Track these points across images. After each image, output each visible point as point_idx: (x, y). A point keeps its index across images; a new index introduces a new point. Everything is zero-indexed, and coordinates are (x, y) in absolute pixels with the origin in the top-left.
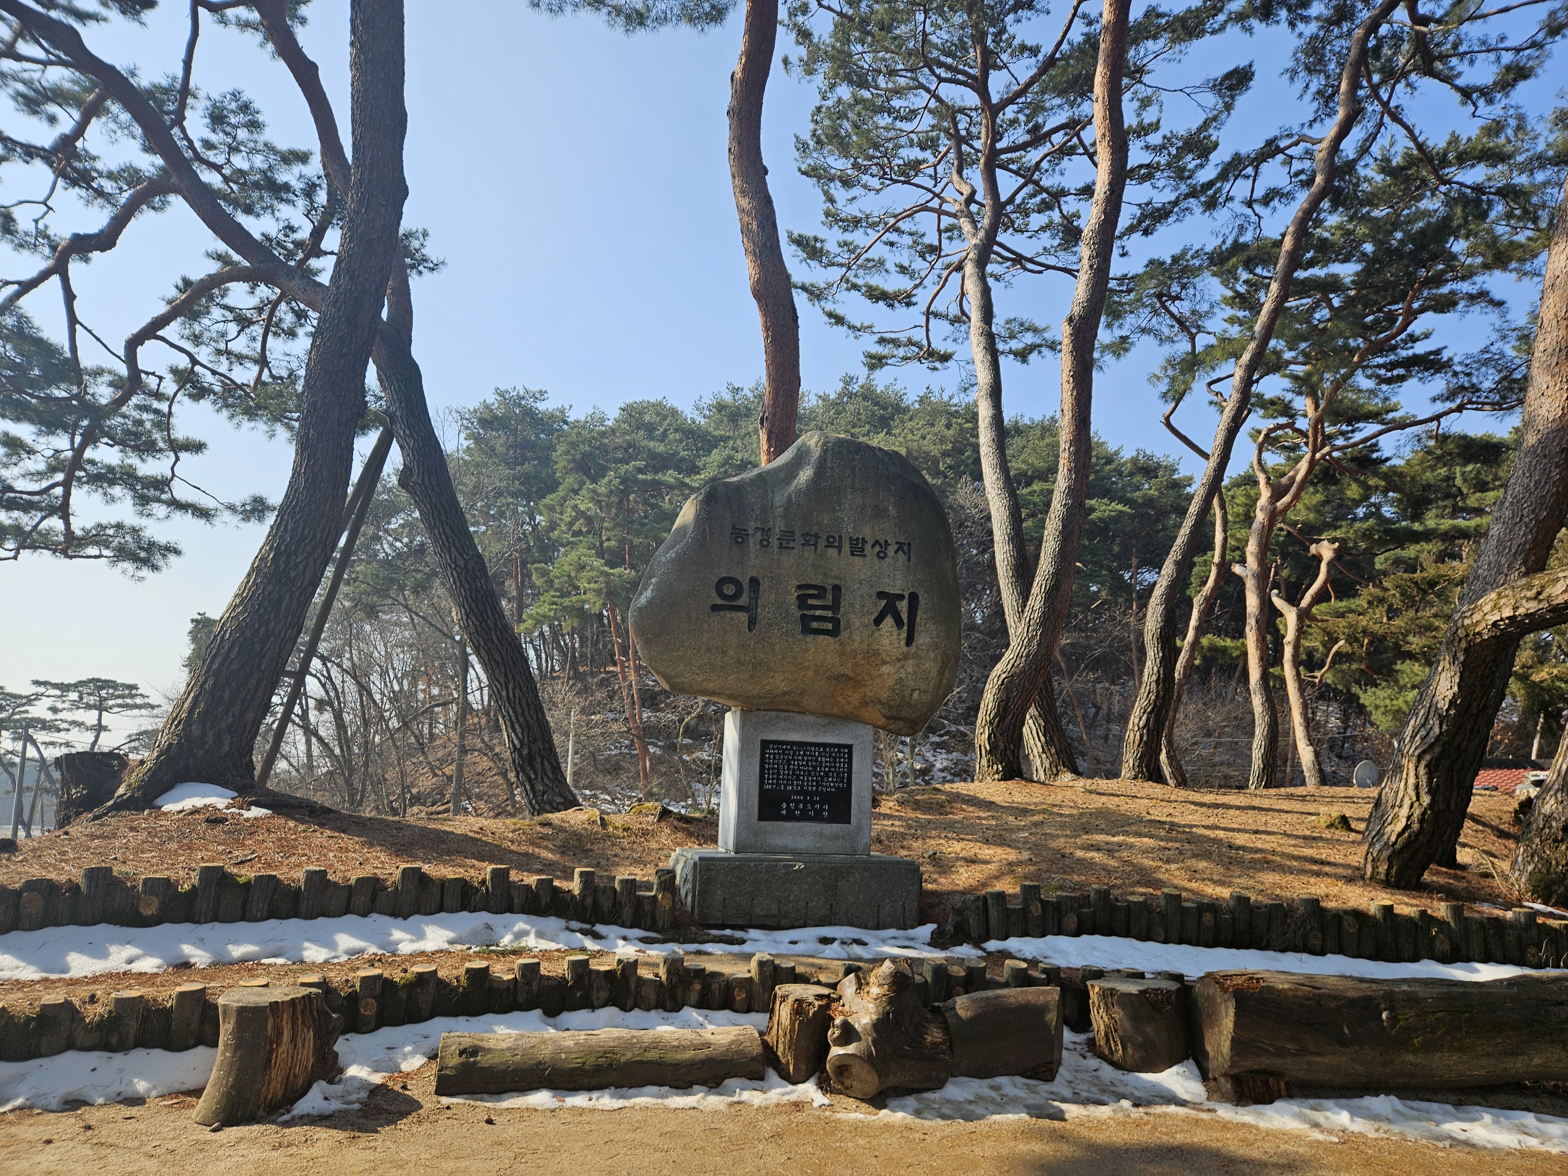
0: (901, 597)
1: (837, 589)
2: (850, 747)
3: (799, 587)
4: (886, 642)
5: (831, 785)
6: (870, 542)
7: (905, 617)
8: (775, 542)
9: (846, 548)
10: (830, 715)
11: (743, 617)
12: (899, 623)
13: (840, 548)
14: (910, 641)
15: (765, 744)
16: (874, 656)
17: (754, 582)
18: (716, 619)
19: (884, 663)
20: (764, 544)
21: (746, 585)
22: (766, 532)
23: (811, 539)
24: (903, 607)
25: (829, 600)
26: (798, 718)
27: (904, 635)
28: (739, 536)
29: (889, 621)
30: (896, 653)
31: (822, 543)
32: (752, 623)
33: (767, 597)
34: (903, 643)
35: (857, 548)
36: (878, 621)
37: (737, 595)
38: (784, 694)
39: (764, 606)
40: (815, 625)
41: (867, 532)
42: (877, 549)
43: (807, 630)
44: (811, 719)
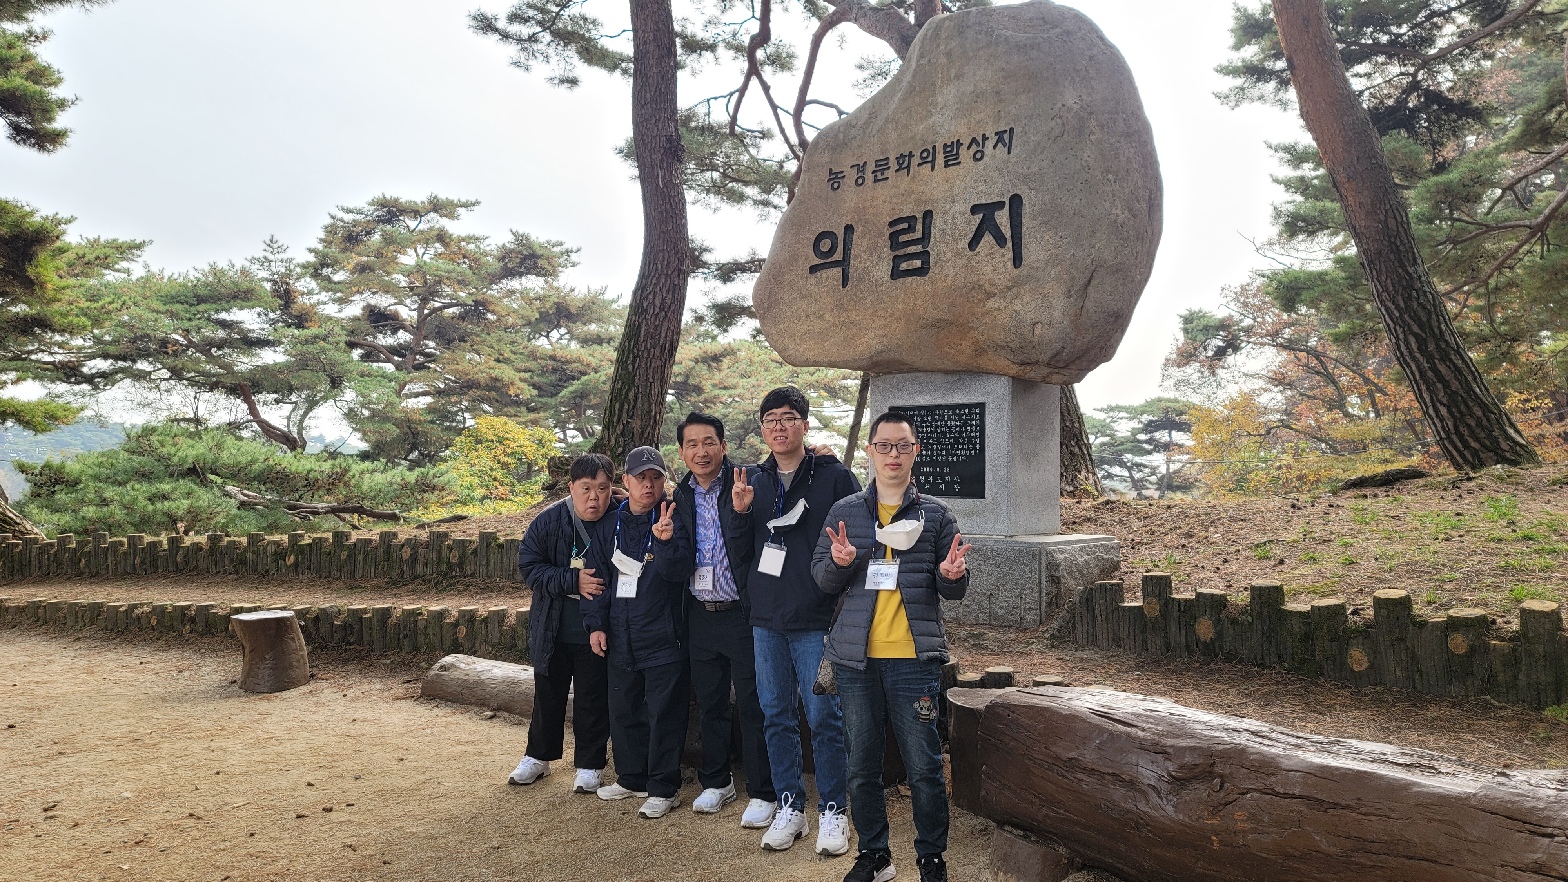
0: (1000, 205)
1: (928, 214)
2: (982, 406)
3: (892, 224)
4: (988, 269)
5: (962, 453)
6: (966, 141)
7: (1006, 231)
8: (869, 177)
9: (940, 159)
11: (837, 272)
12: (1000, 240)
13: (933, 162)
14: (1018, 259)
16: (976, 291)
17: (849, 229)
18: (813, 281)
19: (990, 295)
20: (860, 182)
21: (841, 238)
22: (861, 168)
23: (905, 161)
24: (1003, 218)
25: (920, 232)
26: (925, 377)
27: (1010, 254)
28: (835, 179)
29: (988, 239)
30: (1003, 281)
31: (916, 160)
32: (845, 278)
33: (859, 244)
34: (1010, 265)
35: (952, 155)
36: (974, 243)
37: (832, 251)
39: (857, 257)
40: (904, 266)
41: (961, 132)
42: (974, 148)
43: (897, 274)
44: (937, 377)
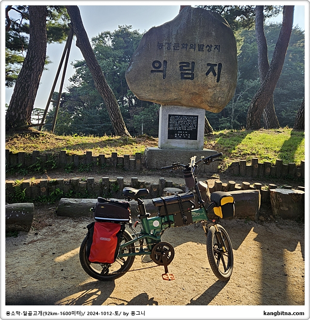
0: (216, 65)
1: (193, 63)
2: (198, 116)
3: (180, 63)
4: (210, 81)
5: (191, 128)
6: (206, 46)
7: (217, 72)
8: (172, 47)
9: (197, 49)
10: (191, 106)
11: (161, 74)
12: (215, 74)
13: (195, 49)
14: (218, 80)
15: (170, 116)
16: (206, 86)
17: (165, 62)
18: (152, 75)
19: (209, 88)
20: (169, 48)
21: (162, 63)
22: (169, 44)
23: (185, 46)
24: (216, 68)
25: (190, 68)
26: (181, 107)
27: (216, 78)
28: (160, 46)
29: (211, 73)
30: (213, 85)
31: (188, 47)
32: (164, 76)
33: (169, 67)
34: (216, 81)
35: (201, 48)
36: (207, 74)
37: (160, 67)
38: (175, 99)
39: (168, 70)
40: (185, 76)
41: (204, 42)
42: (208, 48)
43: (183, 78)
44: (185, 108)
